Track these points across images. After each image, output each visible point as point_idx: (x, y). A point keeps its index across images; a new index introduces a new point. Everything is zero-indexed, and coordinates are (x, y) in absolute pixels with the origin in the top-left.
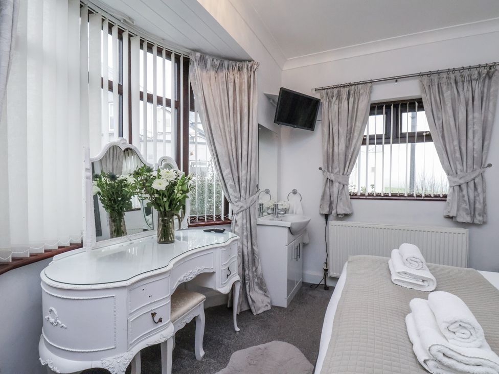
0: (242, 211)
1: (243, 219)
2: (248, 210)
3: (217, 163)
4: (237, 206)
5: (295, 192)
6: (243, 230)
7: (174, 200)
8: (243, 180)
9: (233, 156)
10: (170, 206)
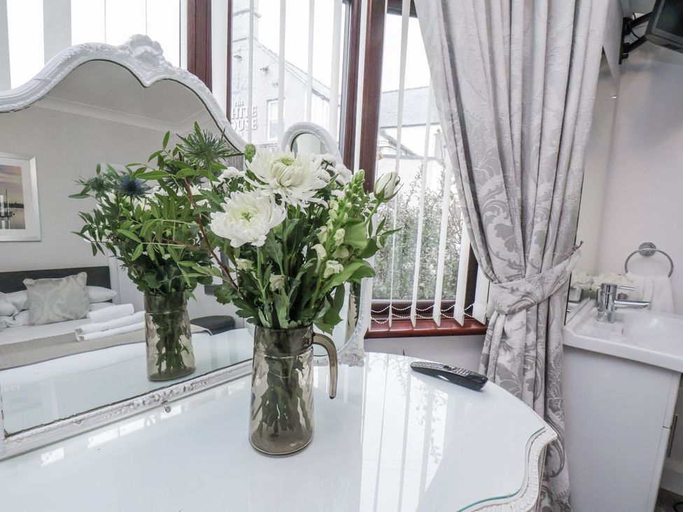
0: (527, 308)
1: (528, 330)
2: (543, 307)
3: (462, 155)
4: (513, 291)
5: (648, 251)
6: (525, 362)
7: (313, 287)
8: (539, 211)
9: (512, 136)
10: (293, 314)
